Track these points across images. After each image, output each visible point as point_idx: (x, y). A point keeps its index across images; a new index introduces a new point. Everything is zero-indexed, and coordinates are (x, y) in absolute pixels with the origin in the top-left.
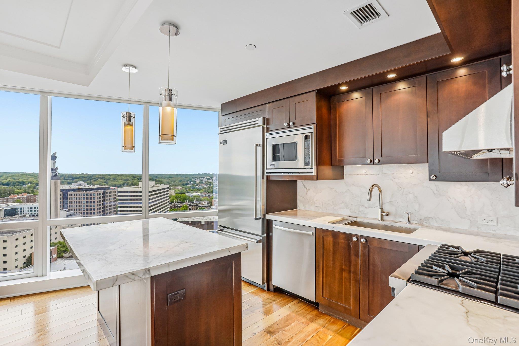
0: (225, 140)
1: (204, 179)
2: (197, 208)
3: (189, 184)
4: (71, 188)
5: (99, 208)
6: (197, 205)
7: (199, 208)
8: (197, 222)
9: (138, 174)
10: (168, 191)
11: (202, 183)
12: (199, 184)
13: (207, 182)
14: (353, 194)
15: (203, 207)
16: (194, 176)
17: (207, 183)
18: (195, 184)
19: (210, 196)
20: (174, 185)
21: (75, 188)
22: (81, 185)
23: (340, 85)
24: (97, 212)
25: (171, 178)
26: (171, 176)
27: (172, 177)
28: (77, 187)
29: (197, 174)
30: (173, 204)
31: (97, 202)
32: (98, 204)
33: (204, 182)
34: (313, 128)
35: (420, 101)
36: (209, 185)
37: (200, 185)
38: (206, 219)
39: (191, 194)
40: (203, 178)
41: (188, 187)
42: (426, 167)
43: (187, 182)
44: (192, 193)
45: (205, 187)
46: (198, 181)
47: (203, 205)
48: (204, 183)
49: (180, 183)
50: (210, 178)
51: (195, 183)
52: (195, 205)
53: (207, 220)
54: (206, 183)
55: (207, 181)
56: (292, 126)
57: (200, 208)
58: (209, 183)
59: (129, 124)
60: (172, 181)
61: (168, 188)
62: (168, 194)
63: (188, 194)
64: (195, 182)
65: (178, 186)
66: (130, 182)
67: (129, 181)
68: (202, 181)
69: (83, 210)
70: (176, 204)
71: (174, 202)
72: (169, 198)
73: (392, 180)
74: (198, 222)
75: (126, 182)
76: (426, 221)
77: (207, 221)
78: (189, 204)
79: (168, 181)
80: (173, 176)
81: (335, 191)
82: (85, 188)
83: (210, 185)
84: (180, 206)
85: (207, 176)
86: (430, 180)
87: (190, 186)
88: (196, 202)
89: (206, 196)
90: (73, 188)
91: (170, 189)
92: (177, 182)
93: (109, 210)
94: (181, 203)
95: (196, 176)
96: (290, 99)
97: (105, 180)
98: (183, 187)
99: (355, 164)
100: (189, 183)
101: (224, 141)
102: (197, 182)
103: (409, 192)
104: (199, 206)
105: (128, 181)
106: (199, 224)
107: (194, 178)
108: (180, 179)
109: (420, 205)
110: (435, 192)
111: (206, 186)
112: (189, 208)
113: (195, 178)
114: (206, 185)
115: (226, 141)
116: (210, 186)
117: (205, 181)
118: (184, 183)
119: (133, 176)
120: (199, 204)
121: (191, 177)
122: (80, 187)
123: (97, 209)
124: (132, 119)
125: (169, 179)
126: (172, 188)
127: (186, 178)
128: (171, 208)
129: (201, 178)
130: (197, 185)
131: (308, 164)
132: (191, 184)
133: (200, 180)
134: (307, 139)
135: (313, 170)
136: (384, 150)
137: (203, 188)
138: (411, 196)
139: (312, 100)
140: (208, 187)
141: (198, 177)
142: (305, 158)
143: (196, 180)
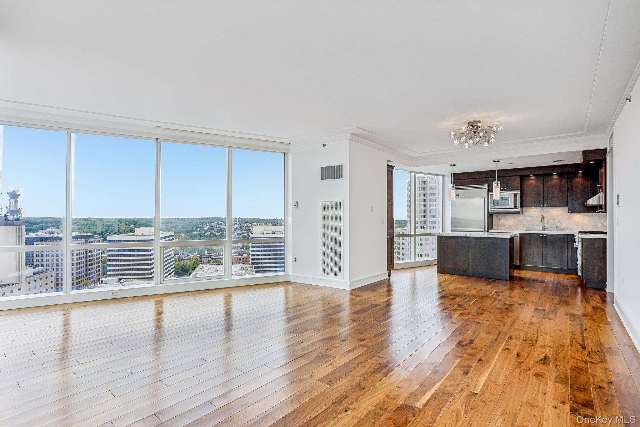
2: (209, 261)
3: (194, 231)
4: (38, 236)
5: (79, 262)
6: (209, 257)
9: (125, 219)
10: (173, 239)
11: (213, 229)
12: (209, 231)
14: (527, 220)
15: (218, 260)
16: (202, 221)
17: (218, 230)
18: (203, 231)
21: (44, 236)
22: (52, 233)
23: (530, 174)
24: (77, 268)
25: (170, 223)
28: (47, 236)
29: (204, 219)
30: (178, 256)
31: (77, 255)
32: (78, 257)
33: (215, 228)
34: (519, 191)
35: (564, 184)
36: (221, 232)
40: (213, 223)
41: (195, 235)
42: (566, 208)
43: (193, 228)
45: (216, 234)
46: (206, 227)
47: (217, 257)
48: (215, 230)
49: (183, 230)
50: (222, 223)
52: (206, 258)
54: (217, 229)
55: (219, 227)
56: (506, 190)
57: (214, 260)
58: (221, 229)
60: (172, 227)
61: (173, 236)
64: (203, 228)
65: (181, 233)
66: (116, 229)
67: (114, 227)
68: (212, 226)
69: (56, 266)
70: (182, 256)
71: (179, 253)
73: (548, 214)
75: (110, 229)
78: (199, 255)
79: (166, 227)
80: (173, 221)
82: (58, 236)
83: (223, 231)
84: (187, 258)
85: (218, 221)
86: (569, 213)
87: (197, 234)
88: (207, 253)
90: (40, 236)
92: (178, 228)
93: (93, 265)
94: (187, 254)
95: (204, 221)
96: (505, 177)
97: (79, 225)
98: (188, 234)
99: (530, 206)
100: (195, 229)
102: (205, 229)
103: (556, 218)
104: (212, 259)
105: (112, 228)
108: (182, 225)
109: (561, 223)
110: (568, 218)
112: (200, 261)
113: (202, 223)
114: (218, 232)
115: (458, 194)
116: (223, 233)
118: (189, 229)
119: (119, 221)
120: (212, 256)
121: (197, 222)
122: (52, 235)
123: (77, 263)
125: (168, 224)
127: (191, 223)
128: (175, 262)
129: (211, 223)
130: (206, 232)
131: (516, 207)
132: (198, 230)
133: (209, 226)
134: (515, 196)
135: (519, 209)
136: (549, 201)
137: (214, 235)
138: (557, 220)
139: (518, 180)
140: (220, 234)
141: (207, 222)
142: (514, 204)
143: (204, 226)
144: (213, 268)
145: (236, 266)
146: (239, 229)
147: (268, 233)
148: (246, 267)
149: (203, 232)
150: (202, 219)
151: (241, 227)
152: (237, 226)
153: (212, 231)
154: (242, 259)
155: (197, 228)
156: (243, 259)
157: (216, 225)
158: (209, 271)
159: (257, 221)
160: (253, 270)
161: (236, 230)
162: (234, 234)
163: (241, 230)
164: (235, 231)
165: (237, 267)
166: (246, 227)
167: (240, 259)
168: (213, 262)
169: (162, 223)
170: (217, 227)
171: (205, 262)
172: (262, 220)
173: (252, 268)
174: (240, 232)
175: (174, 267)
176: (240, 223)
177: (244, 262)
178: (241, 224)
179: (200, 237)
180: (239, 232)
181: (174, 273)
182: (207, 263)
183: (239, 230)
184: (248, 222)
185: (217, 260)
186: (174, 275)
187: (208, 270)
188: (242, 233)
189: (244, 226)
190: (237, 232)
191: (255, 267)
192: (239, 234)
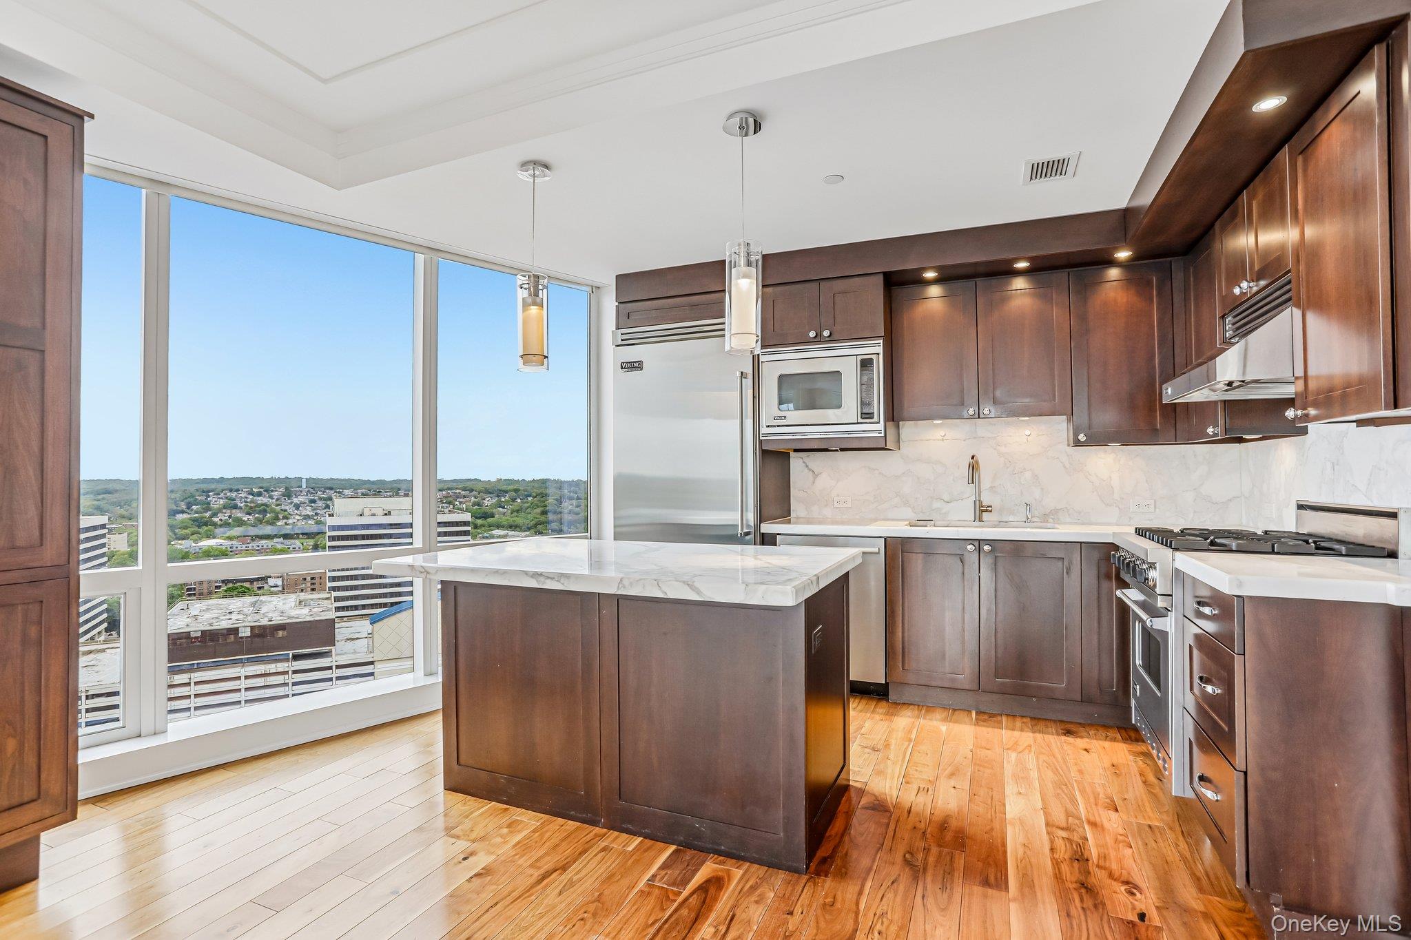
0: (637, 362)
1: (243, 495)
2: (218, 587)
3: (183, 512)
7: (225, 588)
8: (223, 631)
10: (103, 536)
11: (236, 507)
12: (224, 511)
13: (252, 505)
14: (918, 478)
15: (242, 584)
16: (205, 487)
17: (251, 508)
18: (206, 512)
19: (265, 547)
20: (123, 517)
23: (925, 269)
25: (109, 493)
26: (110, 487)
27: (116, 491)
29: (212, 480)
33: (242, 505)
34: (881, 344)
35: (1058, 314)
36: (259, 512)
37: (226, 515)
38: (256, 619)
39: (194, 545)
40: (237, 490)
41: (182, 522)
42: (1067, 424)
43: (178, 505)
44: (196, 541)
45: (245, 519)
46: (216, 502)
47: (241, 577)
48: (241, 508)
50: (262, 490)
51: (207, 510)
53: (258, 621)
54: (247, 506)
55: (251, 502)
56: (827, 339)
57: (231, 585)
58: (258, 506)
59: (534, 303)
60: (113, 504)
61: (103, 526)
62: (103, 545)
63: (181, 545)
64: (209, 503)
68: (234, 500)
72: (105, 559)
73: (995, 449)
74: (225, 631)
76: (1052, 517)
77: (260, 626)
80: (118, 487)
81: (880, 473)
83: (264, 512)
85: (250, 486)
86: (1078, 444)
87: (190, 519)
89: (250, 548)
91: (111, 531)
92: (134, 505)
95: (213, 486)
96: (823, 284)
99: (930, 418)
100: (184, 507)
101: (635, 362)
102: (215, 506)
103: (1024, 469)
104: (229, 581)
106: (232, 638)
107: (203, 492)
109: (1042, 489)
110: (1071, 465)
111: (249, 517)
112: (189, 590)
113: (206, 493)
114: (250, 514)
115: (640, 363)
116: (264, 517)
117: (247, 502)
121: (192, 489)
124: (540, 291)
125: (100, 497)
126: (114, 526)
129: (231, 490)
130: (215, 515)
131: (870, 415)
132: (192, 510)
133: (227, 498)
134: (866, 364)
135: (881, 426)
136: (998, 393)
137: (240, 523)
138: (1028, 475)
139: (874, 292)
140: (256, 518)
141: (220, 489)
142: (863, 404)
143: (212, 499)
144: (218, 607)
145: (285, 599)
146: (307, 506)
147: (374, 514)
148: (312, 600)
149: (208, 514)
150: (205, 481)
151: (313, 501)
152: (301, 499)
153: (233, 511)
154: (308, 579)
155: (189, 506)
156: (312, 579)
157: (247, 498)
158: (207, 616)
159: (357, 485)
160: (331, 606)
161: (300, 509)
162: (294, 518)
163: (312, 507)
164: (296, 511)
165: (288, 601)
166: (325, 499)
167: (305, 579)
168: (226, 591)
169: (86, 493)
170: (249, 500)
171: (205, 591)
172: (369, 482)
173: (329, 601)
174: (310, 514)
175: (107, 610)
176: (311, 490)
177: (313, 587)
178: (312, 493)
179: (199, 527)
180: (308, 513)
181: (105, 625)
182: (210, 593)
183: (308, 508)
184: (331, 489)
185: (238, 584)
186: (107, 630)
187: (202, 614)
188: (316, 514)
189: (320, 499)
190: (303, 514)
191: (337, 599)
192: (307, 517)
